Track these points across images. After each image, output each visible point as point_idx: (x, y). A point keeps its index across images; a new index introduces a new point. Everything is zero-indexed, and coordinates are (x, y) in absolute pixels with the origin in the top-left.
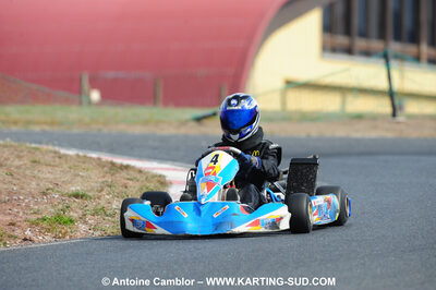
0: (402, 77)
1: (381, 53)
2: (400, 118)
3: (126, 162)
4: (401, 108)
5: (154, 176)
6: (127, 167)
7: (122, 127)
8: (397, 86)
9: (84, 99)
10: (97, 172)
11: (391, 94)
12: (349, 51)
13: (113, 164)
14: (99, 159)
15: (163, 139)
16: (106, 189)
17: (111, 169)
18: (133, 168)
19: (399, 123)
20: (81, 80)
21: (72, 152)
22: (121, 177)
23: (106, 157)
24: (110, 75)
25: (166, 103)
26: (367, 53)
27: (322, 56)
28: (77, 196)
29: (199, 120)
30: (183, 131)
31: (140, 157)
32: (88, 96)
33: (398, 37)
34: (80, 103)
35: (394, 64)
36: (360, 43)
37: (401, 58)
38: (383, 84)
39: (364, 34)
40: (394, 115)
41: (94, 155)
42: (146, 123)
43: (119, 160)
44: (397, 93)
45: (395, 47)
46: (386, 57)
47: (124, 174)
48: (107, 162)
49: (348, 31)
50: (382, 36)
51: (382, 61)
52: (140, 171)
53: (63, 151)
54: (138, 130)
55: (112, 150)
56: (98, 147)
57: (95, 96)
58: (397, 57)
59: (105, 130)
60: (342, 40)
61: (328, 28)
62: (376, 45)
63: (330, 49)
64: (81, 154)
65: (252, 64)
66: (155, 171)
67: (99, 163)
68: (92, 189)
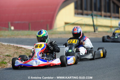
0: (97, 21)
1: (91, 14)
2: (97, 32)
3: (21, 46)
4: (97, 29)
6: (21, 48)
7: (20, 37)
8: (95, 23)
9: (9, 29)
10: (13, 49)
11: (94, 26)
12: (82, 14)
13: (17, 47)
14: (13, 45)
15: (31, 40)
16: (16, 54)
17: (17, 48)
18: (23, 48)
19: (96, 34)
20: (8, 24)
21: (6, 44)
22: (19, 51)
23: (15, 45)
24: (16, 22)
25: (32, 30)
26: (87, 15)
27: (75, 16)
28: (7, 56)
31: (25, 45)
32: (11, 28)
33: (95, 10)
35: (94, 17)
36: (85, 12)
37: (96, 16)
38: (91, 23)
39: (86, 9)
40: (95, 31)
41: (12, 45)
42: (26, 35)
43: (19, 46)
44: (95, 25)
45: (95, 13)
46: (92, 16)
47: (20, 49)
48: (16, 46)
49: (81, 9)
50: (91, 10)
51: (91, 17)
52: (25, 49)
54: (24, 37)
55: (17, 43)
56: (13, 42)
57: (12, 28)
58: (95, 15)
59: (15, 38)
60: (80, 11)
61: (76, 8)
62: (90, 12)
63: (77, 14)
64: (8, 44)
65: (56, 18)
66: (29, 49)
67: (14, 47)
68: (12, 54)
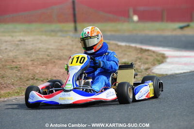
3: (148, 48)
5: (160, 54)
6: (148, 50)
7: (147, 32)
13: (142, 49)
14: (136, 47)
15: (165, 37)
16: (139, 60)
17: (141, 51)
20: (129, 11)
21: (123, 44)
22: (145, 55)
23: (139, 46)
25: (167, 21)
29: (182, 28)
30: (175, 33)
31: (154, 45)
32: (132, 18)
34: (128, 22)
41: (133, 45)
42: (158, 30)
43: (145, 47)
47: (146, 53)
48: (139, 48)
52: (154, 52)
53: (120, 44)
54: (154, 33)
55: (142, 42)
57: (136, 18)
59: (140, 34)
66: (161, 52)
67: (136, 49)
68: (132, 60)
